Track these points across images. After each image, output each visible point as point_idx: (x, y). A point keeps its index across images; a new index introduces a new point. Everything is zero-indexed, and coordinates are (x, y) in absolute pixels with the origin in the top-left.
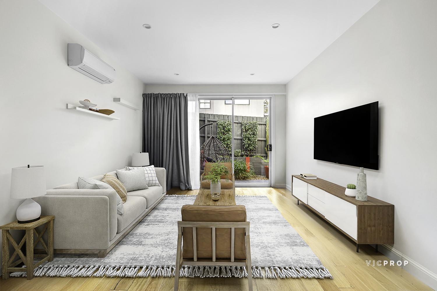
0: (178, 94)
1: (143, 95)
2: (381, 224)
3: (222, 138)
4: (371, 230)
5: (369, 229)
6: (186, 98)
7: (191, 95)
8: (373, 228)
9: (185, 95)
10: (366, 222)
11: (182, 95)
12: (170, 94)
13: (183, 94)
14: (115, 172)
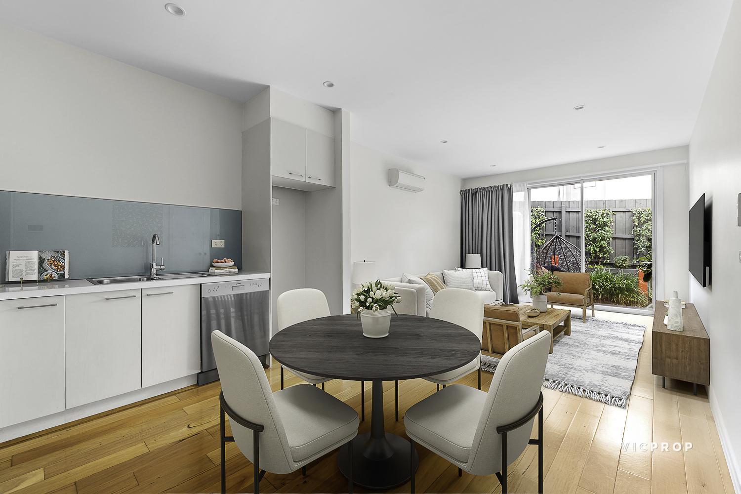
0: (501, 186)
1: (461, 191)
2: (688, 358)
3: (591, 237)
4: (672, 362)
5: (668, 360)
6: (510, 190)
7: (518, 185)
8: (674, 361)
9: (509, 186)
10: (664, 351)
11: (505, 186)
12: (491, 188)
13: (507, 185)
14: (442, 272)
